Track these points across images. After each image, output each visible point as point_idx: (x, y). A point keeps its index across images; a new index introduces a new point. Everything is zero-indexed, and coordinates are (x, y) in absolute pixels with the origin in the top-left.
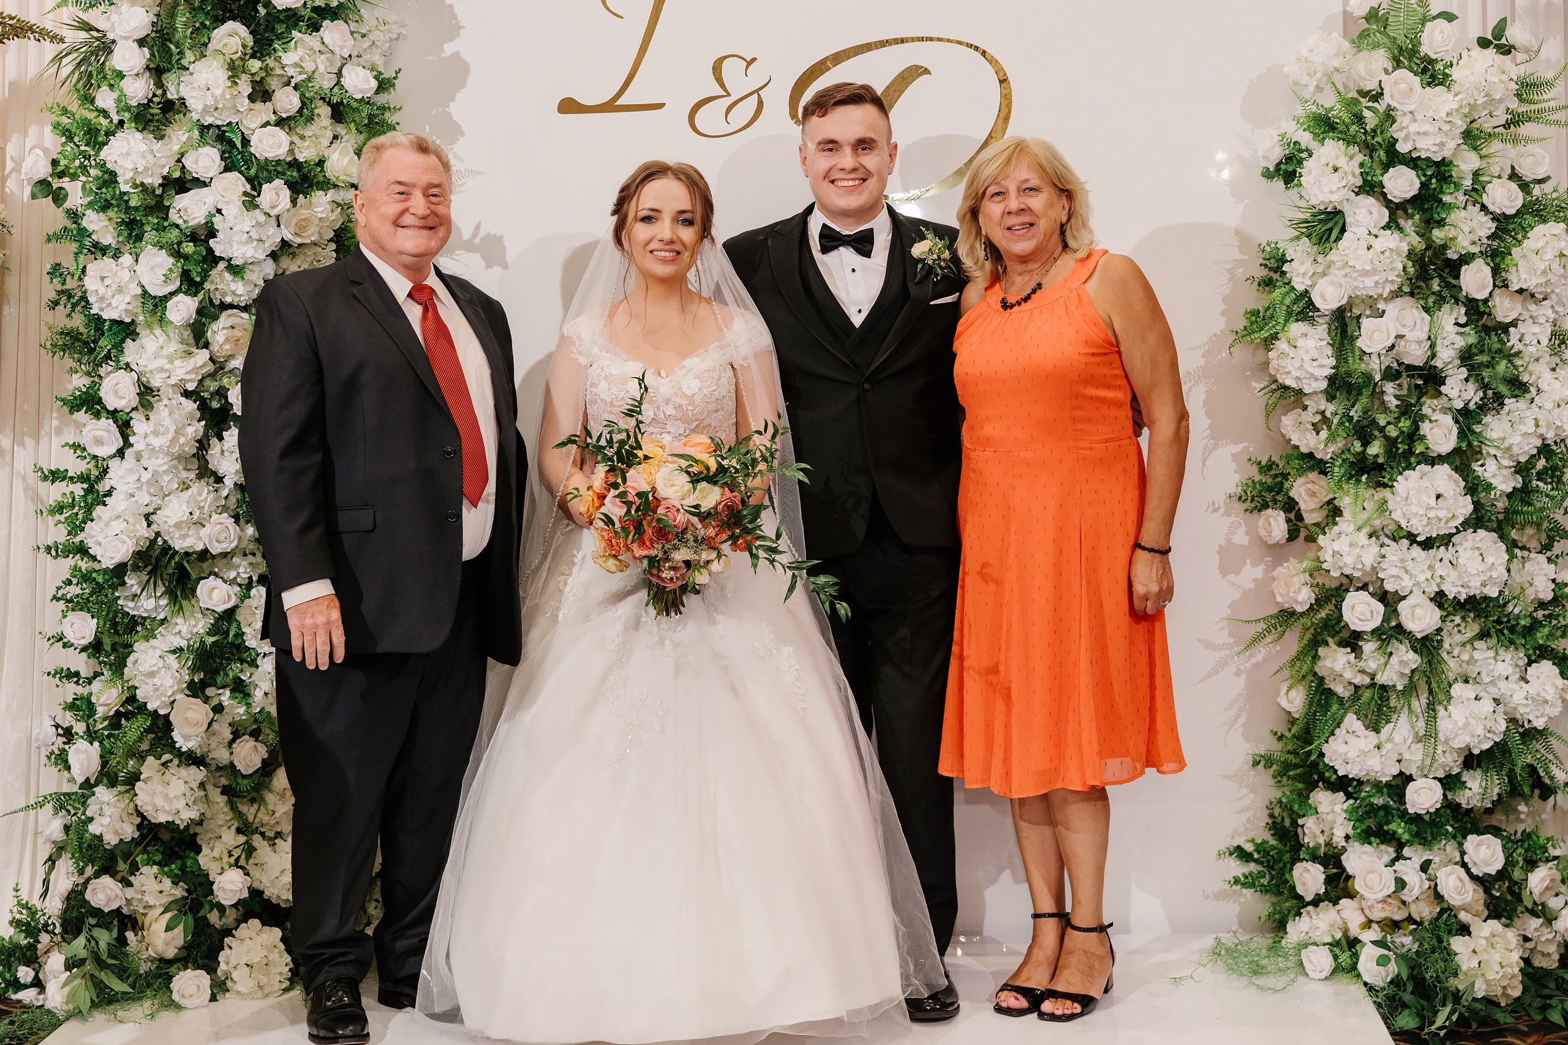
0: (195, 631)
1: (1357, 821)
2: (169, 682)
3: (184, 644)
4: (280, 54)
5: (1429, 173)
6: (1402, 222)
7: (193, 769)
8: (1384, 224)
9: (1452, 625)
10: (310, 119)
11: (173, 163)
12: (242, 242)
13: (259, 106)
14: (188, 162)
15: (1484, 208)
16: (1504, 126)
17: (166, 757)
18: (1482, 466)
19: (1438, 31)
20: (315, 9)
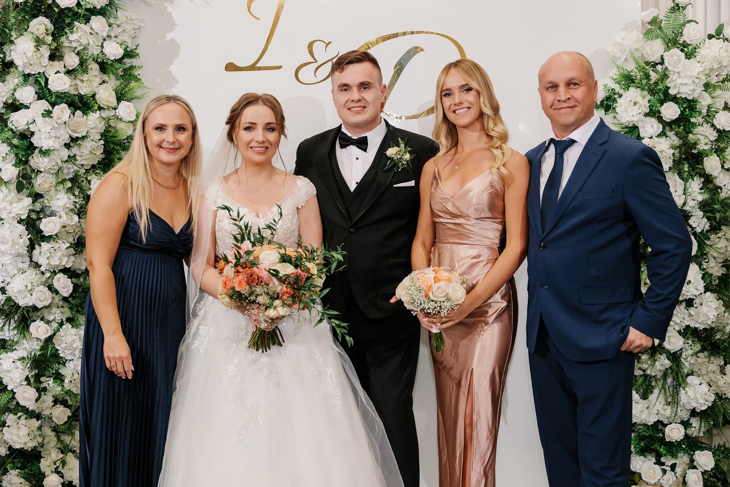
0: (33, 347)
1: (636, 445)
2: (17, 375)
3: (25, 356)
4: (68, 35)
5: (684, 106)
6: (668, 133)
7: (34, 420)
8: (659, 133)
9: (688, 345)
10: (85, 71)
11: (9, 95)
12: (46, 138)
13: (56, 63)
14: (17, 95)
15: (713, 125)
16: (722, 82)
17: (20, 414)
18: (707, 262)
19: (692, 28)
20: (87, 10)
